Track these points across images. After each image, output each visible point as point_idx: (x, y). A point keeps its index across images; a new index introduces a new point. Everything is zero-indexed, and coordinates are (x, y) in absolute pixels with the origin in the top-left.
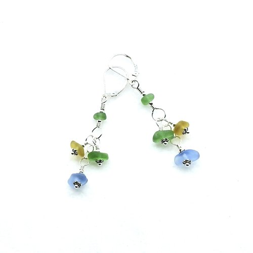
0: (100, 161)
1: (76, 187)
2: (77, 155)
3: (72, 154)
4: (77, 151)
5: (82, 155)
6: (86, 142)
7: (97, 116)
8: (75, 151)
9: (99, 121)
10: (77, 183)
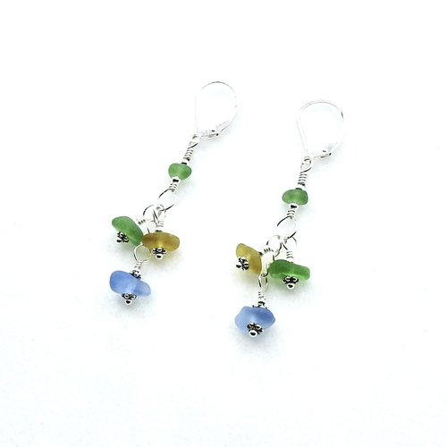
0: (292, 280)
1: (253, 334)
2: (247, 268)
3: (238, 266)
4: (248, 262)
5: (258, 268)
6: (267, 247)
7: (288, 196)
8: (244, 261)
9: (292, 207)
10: (254, 327)
